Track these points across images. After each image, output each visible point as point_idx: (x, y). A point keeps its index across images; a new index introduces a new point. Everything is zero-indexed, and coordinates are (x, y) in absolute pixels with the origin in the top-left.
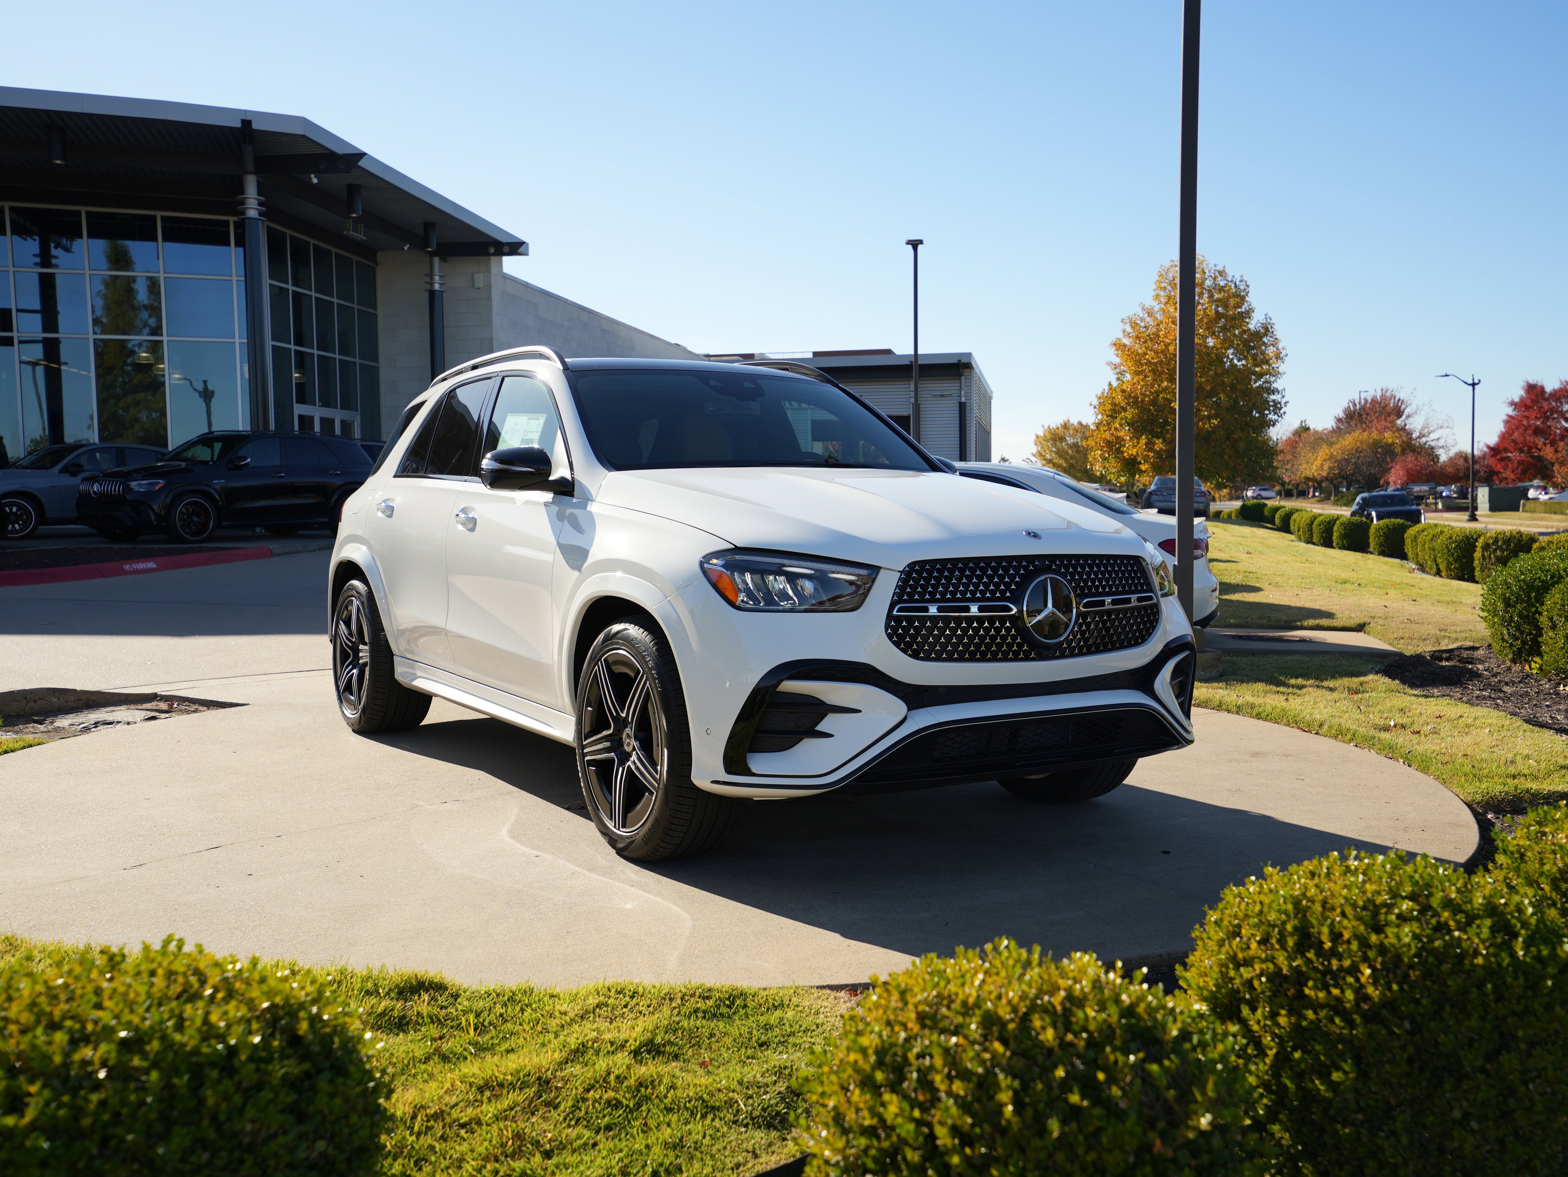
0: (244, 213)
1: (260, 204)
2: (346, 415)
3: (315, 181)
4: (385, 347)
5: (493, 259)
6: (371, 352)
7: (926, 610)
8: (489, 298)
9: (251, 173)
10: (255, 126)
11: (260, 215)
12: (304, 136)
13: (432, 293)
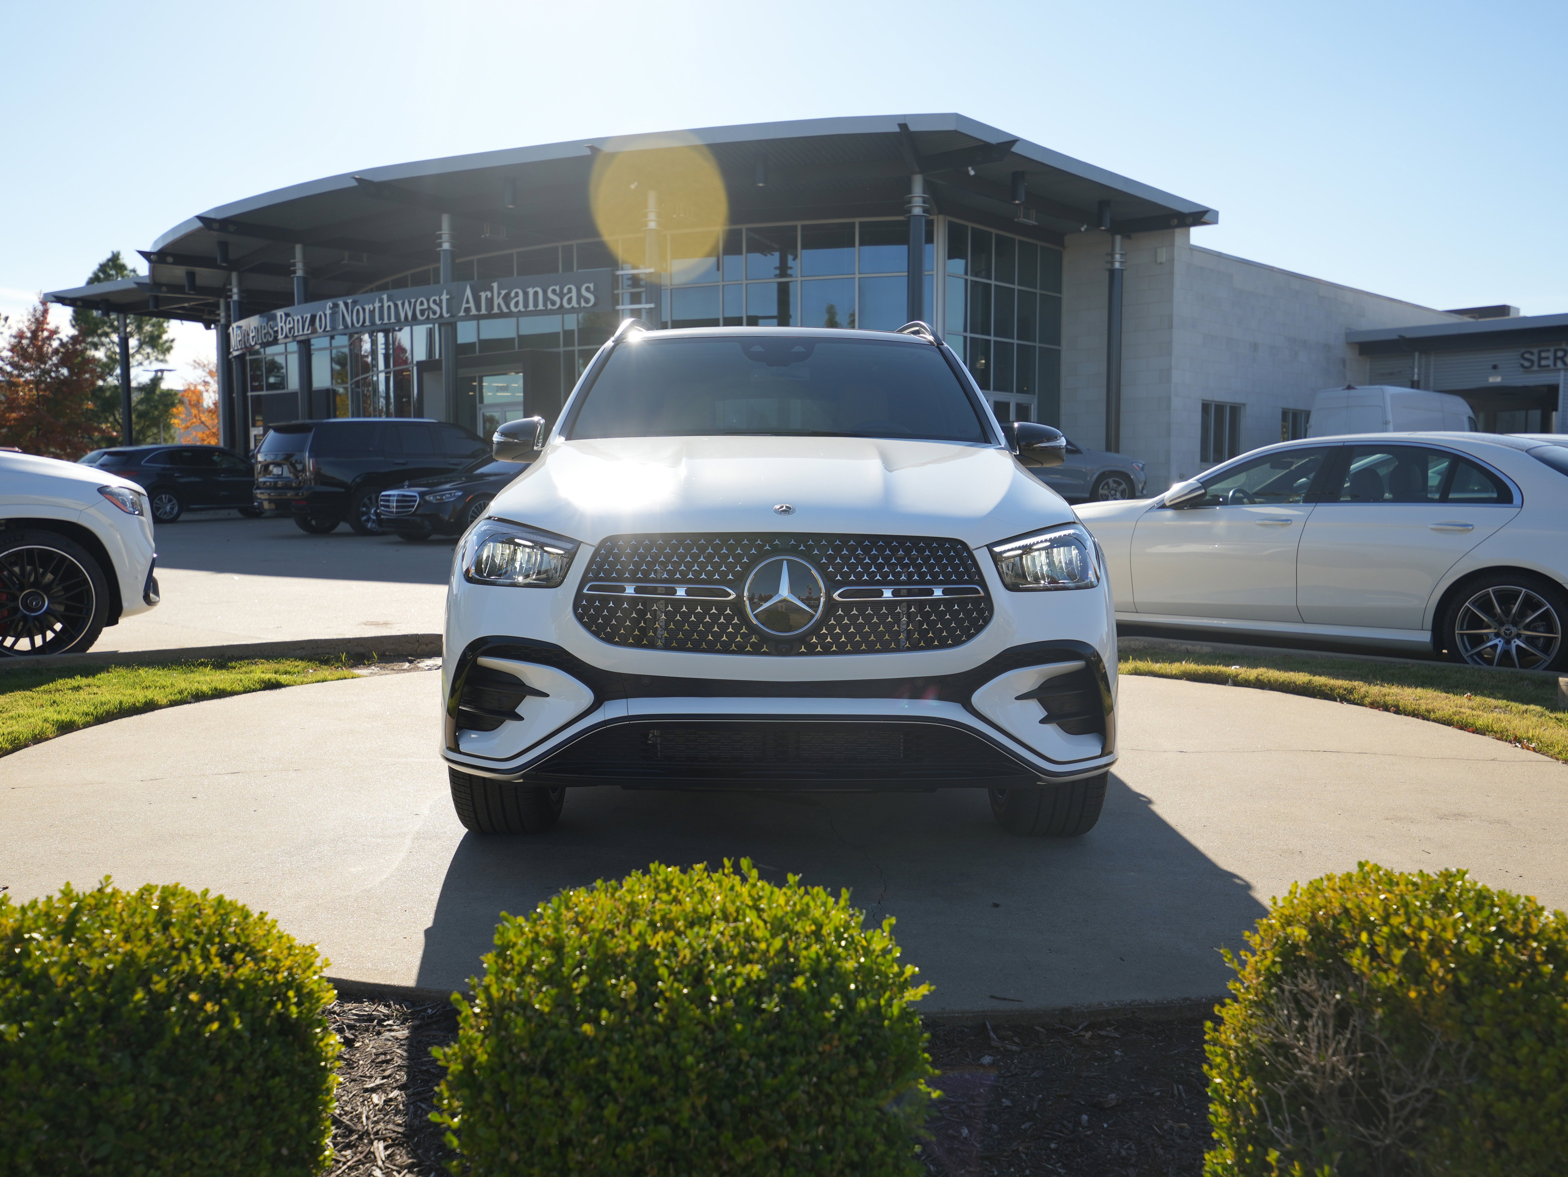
0: (910, 211)
3: (972, 173)
4: (1068, 329)
5: (1178, 232)
6: (1053, 334)
7: (623, 589)
8: (1171, 273)
9: (917, 173)
10: (913, 128)
12: (956, 132)
13: (1112, 272)
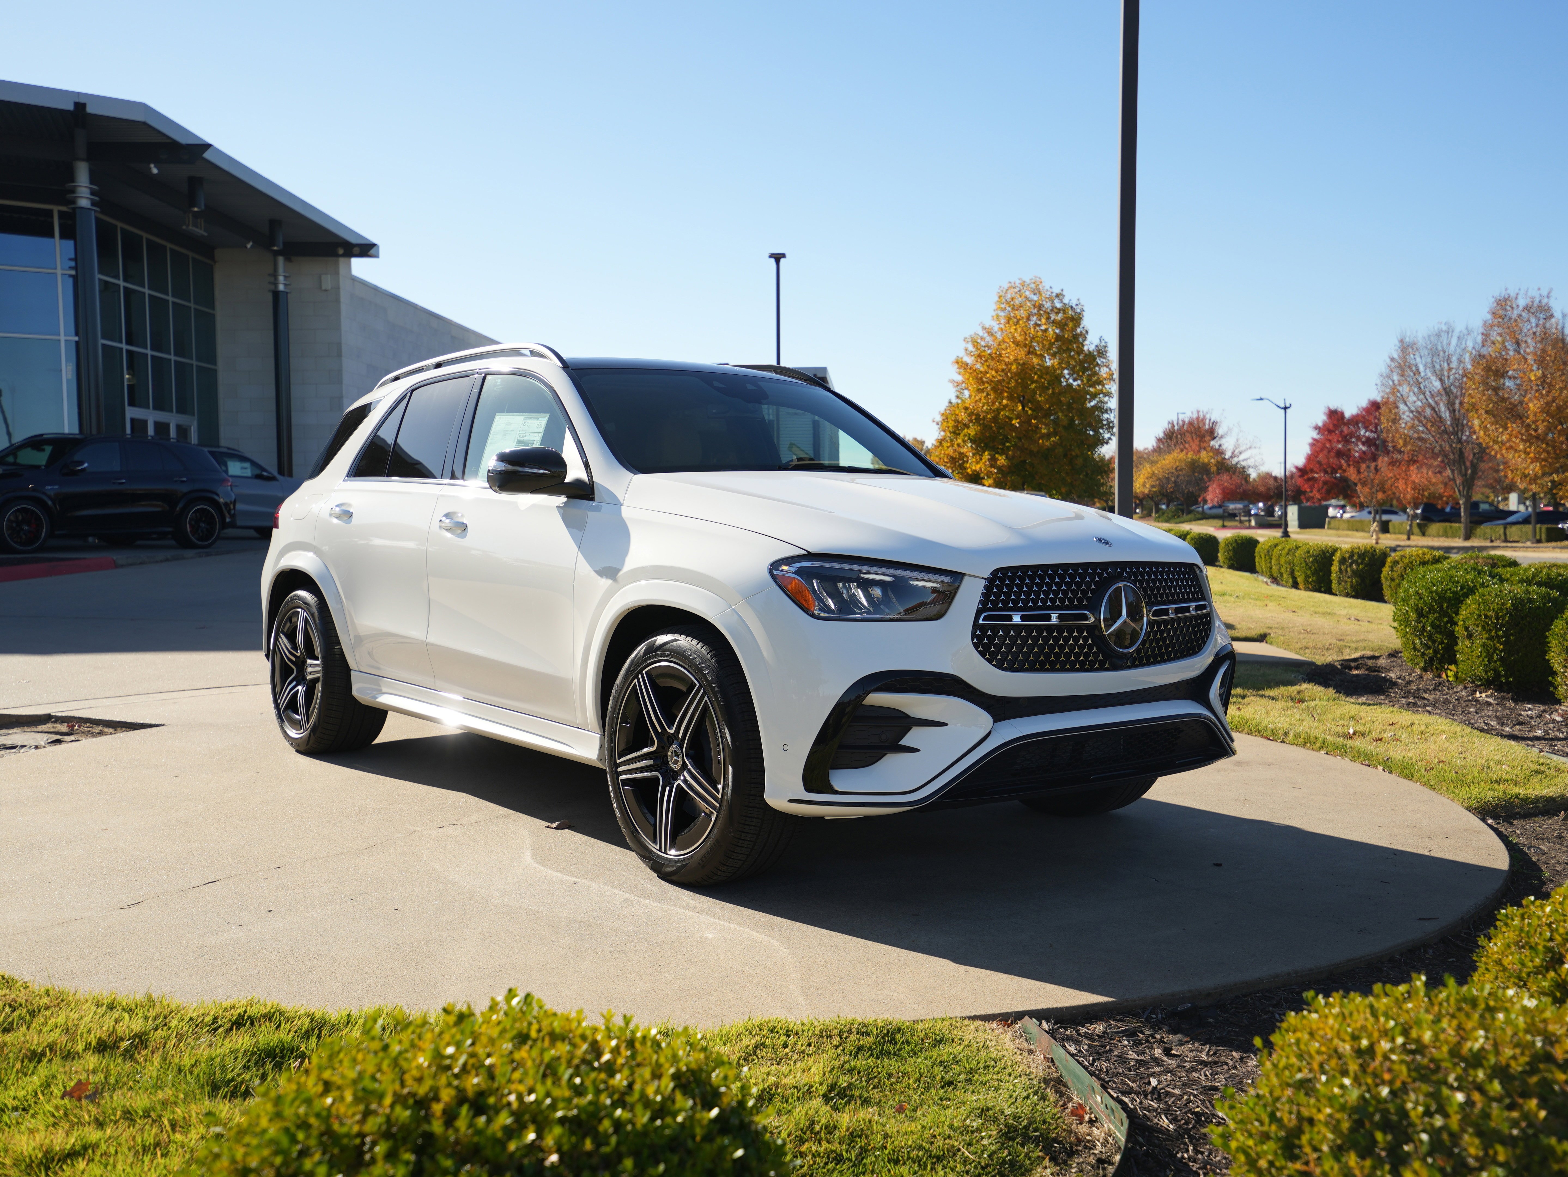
0: (73, 202)
1: (92, 193)
2: (183, 419)
3: (155, 171)
4: (224, 349)
5: (342, 260)
6: (209, 353)
7: (1010, 618)
8: (337, 301)
9: (83, 160)
10: (90, 110)
11: (93, 204)
12: (144, 123)
13: (276, 294)
